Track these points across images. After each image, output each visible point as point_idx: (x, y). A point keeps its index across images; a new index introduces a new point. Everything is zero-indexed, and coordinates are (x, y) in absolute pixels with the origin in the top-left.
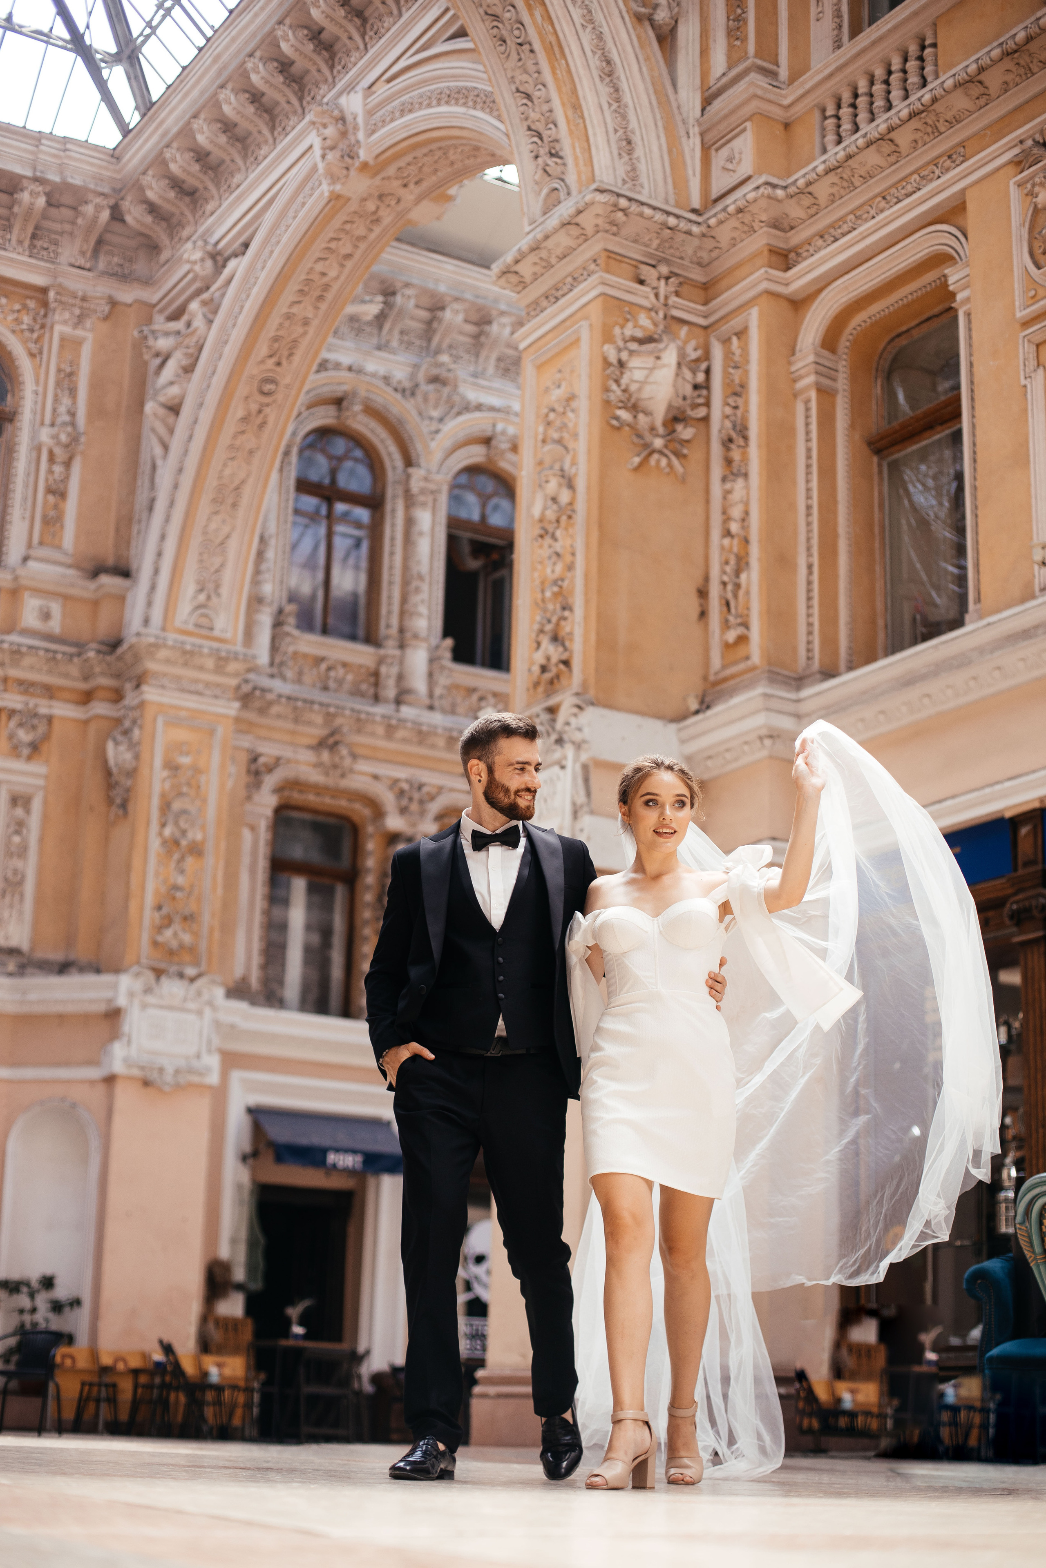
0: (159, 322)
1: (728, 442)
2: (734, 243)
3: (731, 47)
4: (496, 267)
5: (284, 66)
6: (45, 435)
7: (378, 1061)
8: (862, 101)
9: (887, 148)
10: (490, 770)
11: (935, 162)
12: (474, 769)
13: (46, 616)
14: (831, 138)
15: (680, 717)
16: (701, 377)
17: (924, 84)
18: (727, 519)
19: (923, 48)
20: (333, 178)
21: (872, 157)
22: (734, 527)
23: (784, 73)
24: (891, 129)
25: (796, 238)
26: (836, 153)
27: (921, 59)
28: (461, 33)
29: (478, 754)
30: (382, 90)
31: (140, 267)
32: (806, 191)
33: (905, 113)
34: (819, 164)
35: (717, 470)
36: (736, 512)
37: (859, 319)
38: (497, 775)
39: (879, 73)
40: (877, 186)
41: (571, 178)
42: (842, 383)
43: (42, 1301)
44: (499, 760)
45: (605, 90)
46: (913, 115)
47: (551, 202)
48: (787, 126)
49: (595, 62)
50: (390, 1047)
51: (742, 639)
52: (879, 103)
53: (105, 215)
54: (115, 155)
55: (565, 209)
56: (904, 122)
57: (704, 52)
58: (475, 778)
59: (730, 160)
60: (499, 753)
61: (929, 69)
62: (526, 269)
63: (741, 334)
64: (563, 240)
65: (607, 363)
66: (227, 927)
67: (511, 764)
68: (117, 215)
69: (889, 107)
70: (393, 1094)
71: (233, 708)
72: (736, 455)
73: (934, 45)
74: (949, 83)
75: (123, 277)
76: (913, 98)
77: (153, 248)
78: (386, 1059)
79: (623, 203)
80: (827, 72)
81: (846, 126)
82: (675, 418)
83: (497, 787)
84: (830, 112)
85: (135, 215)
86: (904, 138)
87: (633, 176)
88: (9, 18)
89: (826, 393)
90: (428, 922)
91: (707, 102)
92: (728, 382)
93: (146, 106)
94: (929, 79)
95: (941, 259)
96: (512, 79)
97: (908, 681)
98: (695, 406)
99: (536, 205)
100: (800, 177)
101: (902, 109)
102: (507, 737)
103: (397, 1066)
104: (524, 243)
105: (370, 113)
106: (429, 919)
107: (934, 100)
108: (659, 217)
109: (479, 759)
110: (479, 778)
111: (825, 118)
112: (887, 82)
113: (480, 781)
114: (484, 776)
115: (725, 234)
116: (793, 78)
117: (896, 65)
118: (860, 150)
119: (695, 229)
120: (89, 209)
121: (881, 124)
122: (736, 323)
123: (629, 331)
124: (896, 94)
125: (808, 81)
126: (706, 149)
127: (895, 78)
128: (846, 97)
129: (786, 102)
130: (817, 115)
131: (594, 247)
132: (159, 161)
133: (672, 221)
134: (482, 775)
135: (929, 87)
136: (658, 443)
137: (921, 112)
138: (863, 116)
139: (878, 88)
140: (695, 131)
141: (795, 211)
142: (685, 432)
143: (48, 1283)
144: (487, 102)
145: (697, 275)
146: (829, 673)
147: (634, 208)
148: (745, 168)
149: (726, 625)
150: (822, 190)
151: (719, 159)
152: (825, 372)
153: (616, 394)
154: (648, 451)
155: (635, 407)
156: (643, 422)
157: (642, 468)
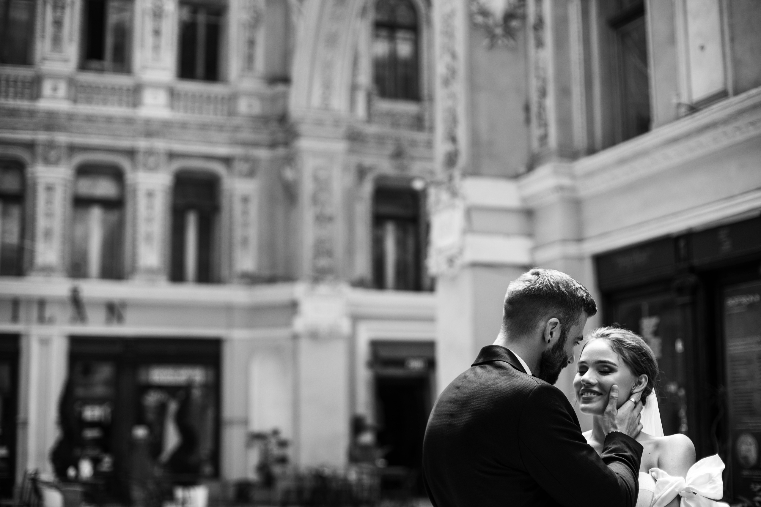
1: (535, 28)
13: (250, 106)
15: (516, 177)
18: (537, 68)
35: (532, 43)
36: (541, 65)
43: (273, 441)
51: (546, 135)
66: (350, 251)
71: (341, 146)
72: (540, 34)
82: (509, 16)
98: (518, 8)
136: (499, 31)
142: (514, 23)
143: (276, 433)
149: (539, 126)
153: (474, 8)
154: (493, 37)
155: (485, 13)
156: (491, 22)
157: (492, 46)
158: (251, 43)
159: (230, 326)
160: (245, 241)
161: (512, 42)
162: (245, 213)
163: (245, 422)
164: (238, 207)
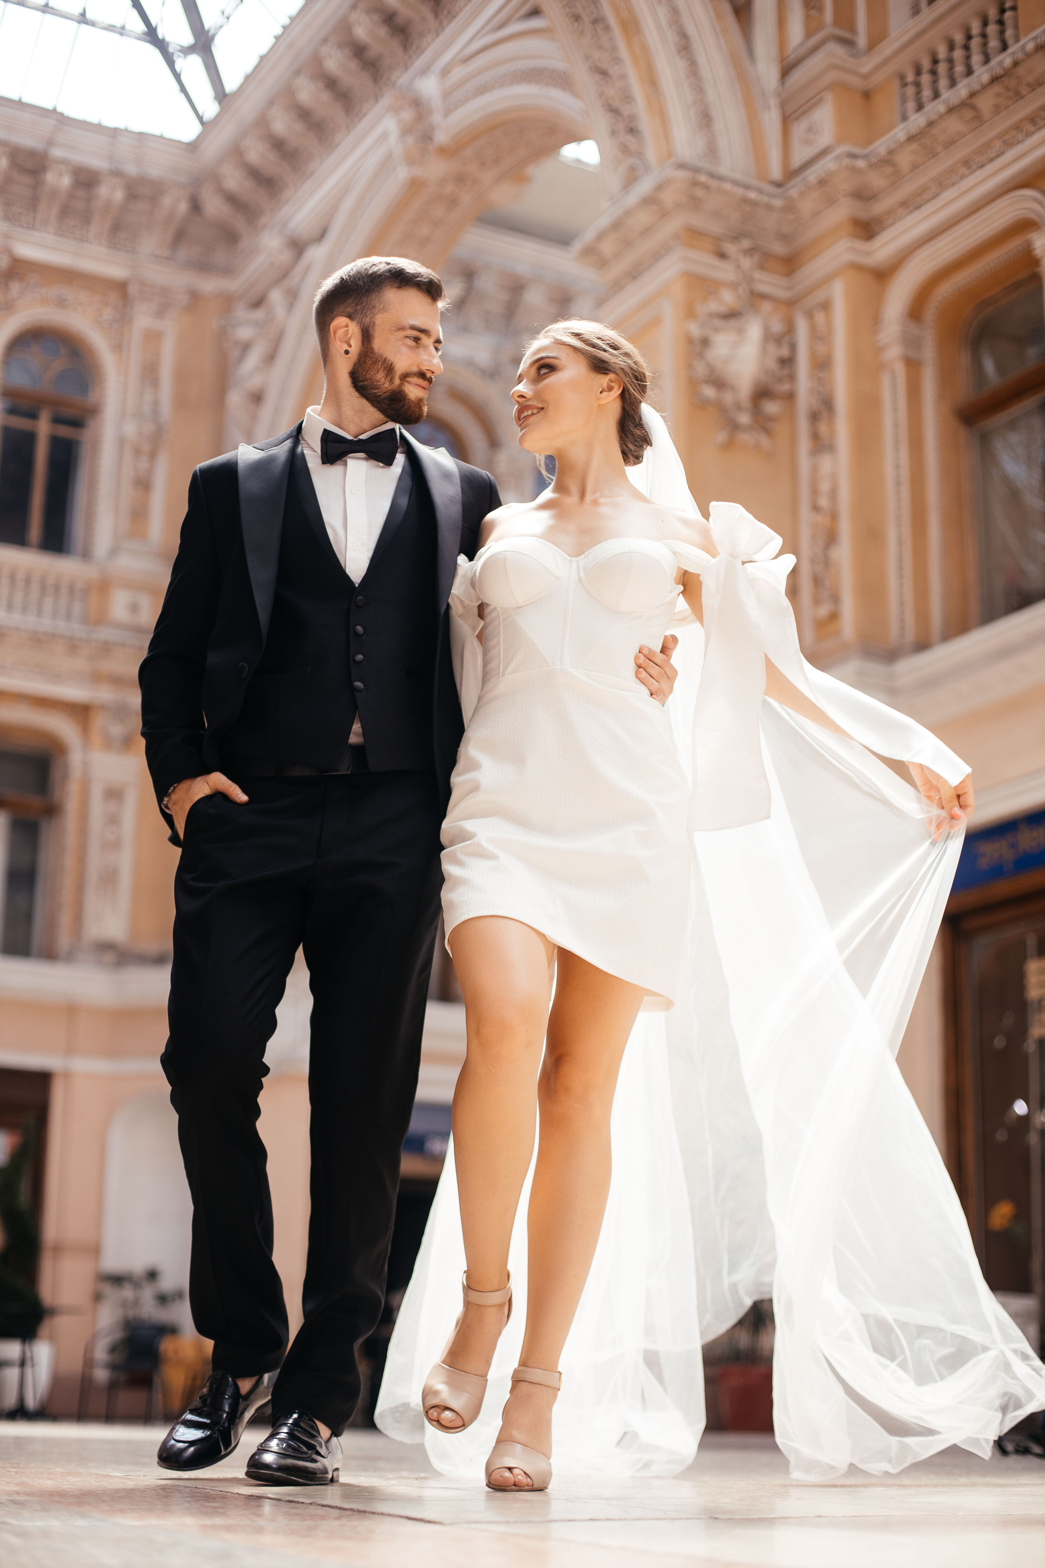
0: (241, 312)
1: (814, 417)
2: (816, 214)
3: (808, 19)
4: (577, 246)
5: (359, 51)
6: (130, 429)
7: (160, 800)
8: (942, 68)
9: (969, 114)
10: (367, 336)
11: (1017, 127)
12: (340, 332)
13: (134, 608)
14: (911, 105)
16: (785, 352)
17: (1004, 47)
18: (815, 492)
19: (1002, 11)
20: (410, 161)
21: (954, 125)
22: (824, 502)
23: (862, 41)
24: (972, 95)
25: (879, 208)
26: (917, 121)
27: (1001, 22)
28: (535, 12)
29: (350, 310)
30: (458, 73)
31: (220, 257)
32: (887, 161)
33: (985, 78)
34: (900, 133)
35: (804, 444)
36: (825, 486)
37: (945, 290)
38: (378, 344)
39: (959, 38)
40: (960, 153)
41: (651, 153)
42: (929, 354)
43: (148, 1294)
44: (381, 321)
45: (681, 64)
46: (994, 80)
47: (631, 179)
48: (867, 95)
49: (671, 36)
50: (180, 779)
51: (834, 616)
52: (959, 69)
53: (183, 208)
54: (193, 147)
55: (645, 186)
56: (984, 88)
57: (781, 23)
58: (338, 346)
59: (810, 130)
60: (384, 310)
61: (1009, 33)
62: (607, 248)
63: (826, 306)
64: (644, 218)
65: (690, 340)
67: (402, 329)
68: (196, 206)
69: (969, 72)
70: (179, 851)
72: (823, 428)
73: (1014, 8)
74: (1030, 46)
75: (203, 267)
76: (994, 62)
77: (231, 237)
78: (173, 796)
79: (703, 178)
80: (906, 38)
81: (927, 93)
82: (762, 394)
83: (376, 362)
84: (910, 78)
85: (213, 206)
86: (985, 103)
87: (712, 151)
88: (83, 14)
89: (912, 365)
90: (250, 565)
91: (786, 71)
92: (813, 355)
93: (221, 96)
94: (1010, 41)
95: (1025, 226)
96: (587, 58)
97: (1004, 653)
98: (780, 380)
99: (614, 182)
100: (881, 147)
101: (982, 74)
102: (399, 287)
103: (188, 807)
104: (604, 221)
105: (446, 94)
106: (253, 561)
107: (1016, 64)
108: (740, 191)
109: (350, 317)
110: (346, 347)
111: (905, 85)
112: (967, 47)
113: (347, 352)
114: (355, 346)
115: (806, 206)
116: (873, 44)
117: (976, 28)
118: (941, 117)
119: (778, 203)
120: (167, 201)
121: (962, 90)
122: (819, 296)
123: (714, 306)
124: (976, 59)
125: (887, 48)
126: (787, 121)
127: (975, 43)
128: (926, 64)
129: (866, 69)
130: (896, 85)
131: (675, 224)
132: (236, 152)
133: (753, 195)
134: (352, 343)
135: (1010, 50)
136: (744, 419)
137: (1000, 77)
138: (943, 82)
139: (958, 54)
140: (773, 103)
141: (877, 181)
142: (771, 408)
143: (152, 1274)
144: (563, 81)
145: (779, 248)
146: (922, 645)
147: (714, 184)
148: (826, 137)
149: (817, 601)
150: (904, 159)
151: (798, 130)
152: (911, 342)
153: (700, 370)
154: (734, 427)
155: (719, 383)
156: (728, 398)
157: (728, 446)
158: (144, 484)
159: (70, 1050)
160: (110, 878)
161: (765, 442)
162: (113, 820)
163: (95, 1250)
164: (98, 808)
